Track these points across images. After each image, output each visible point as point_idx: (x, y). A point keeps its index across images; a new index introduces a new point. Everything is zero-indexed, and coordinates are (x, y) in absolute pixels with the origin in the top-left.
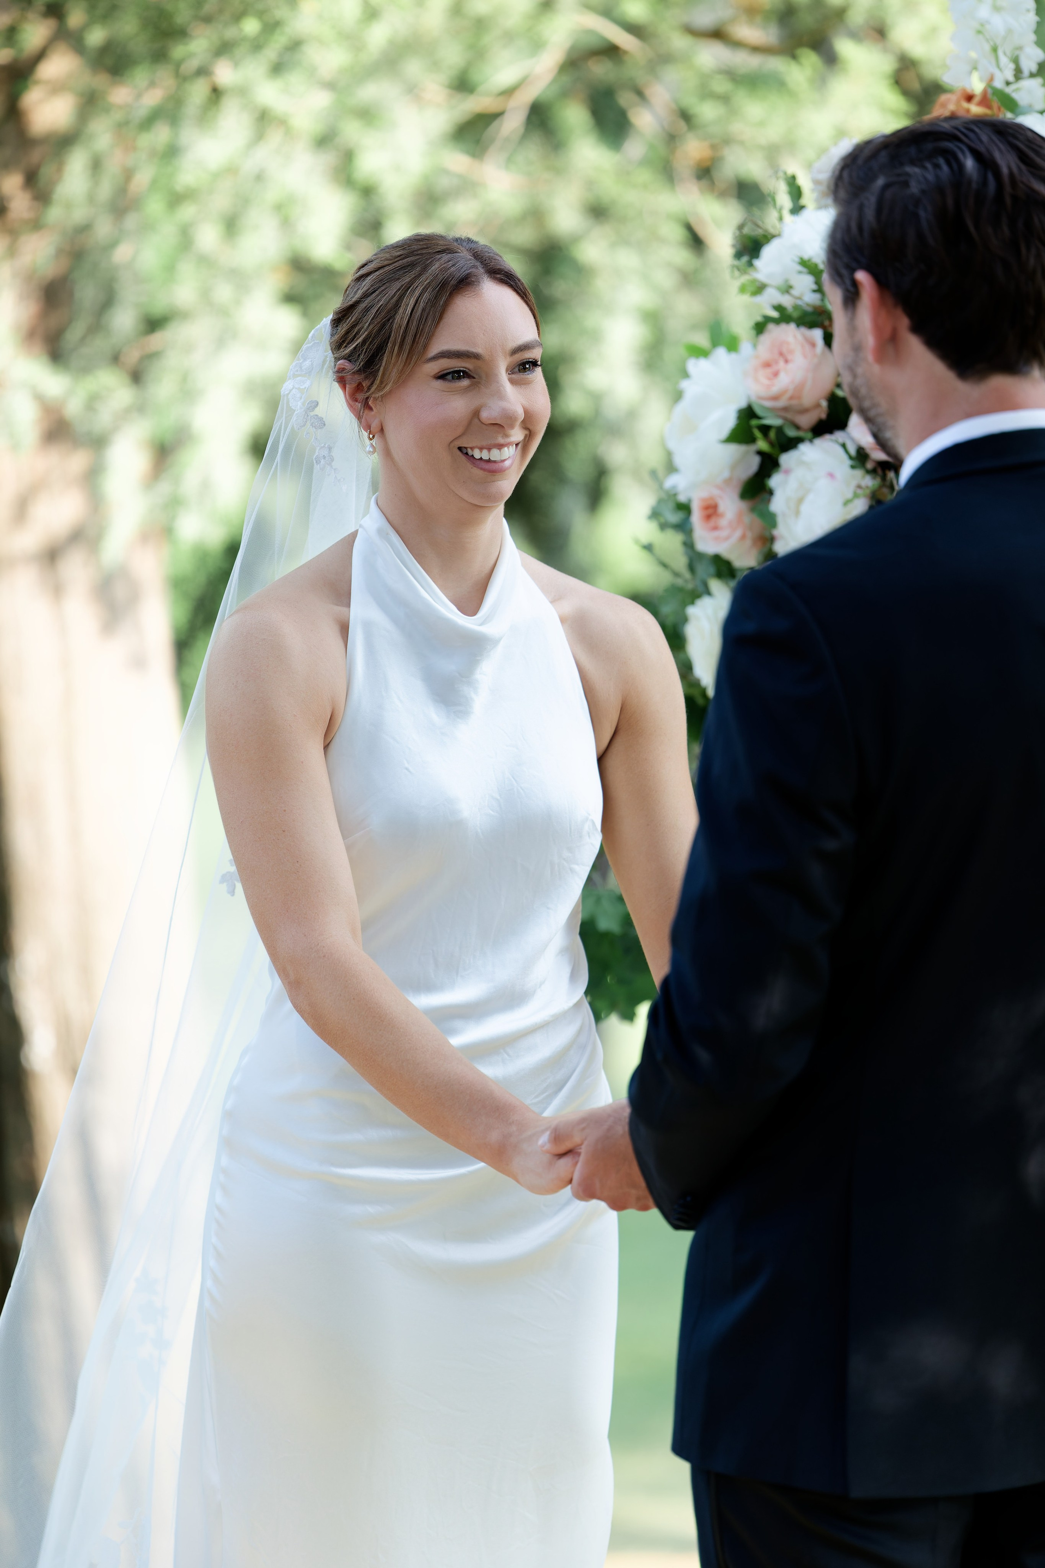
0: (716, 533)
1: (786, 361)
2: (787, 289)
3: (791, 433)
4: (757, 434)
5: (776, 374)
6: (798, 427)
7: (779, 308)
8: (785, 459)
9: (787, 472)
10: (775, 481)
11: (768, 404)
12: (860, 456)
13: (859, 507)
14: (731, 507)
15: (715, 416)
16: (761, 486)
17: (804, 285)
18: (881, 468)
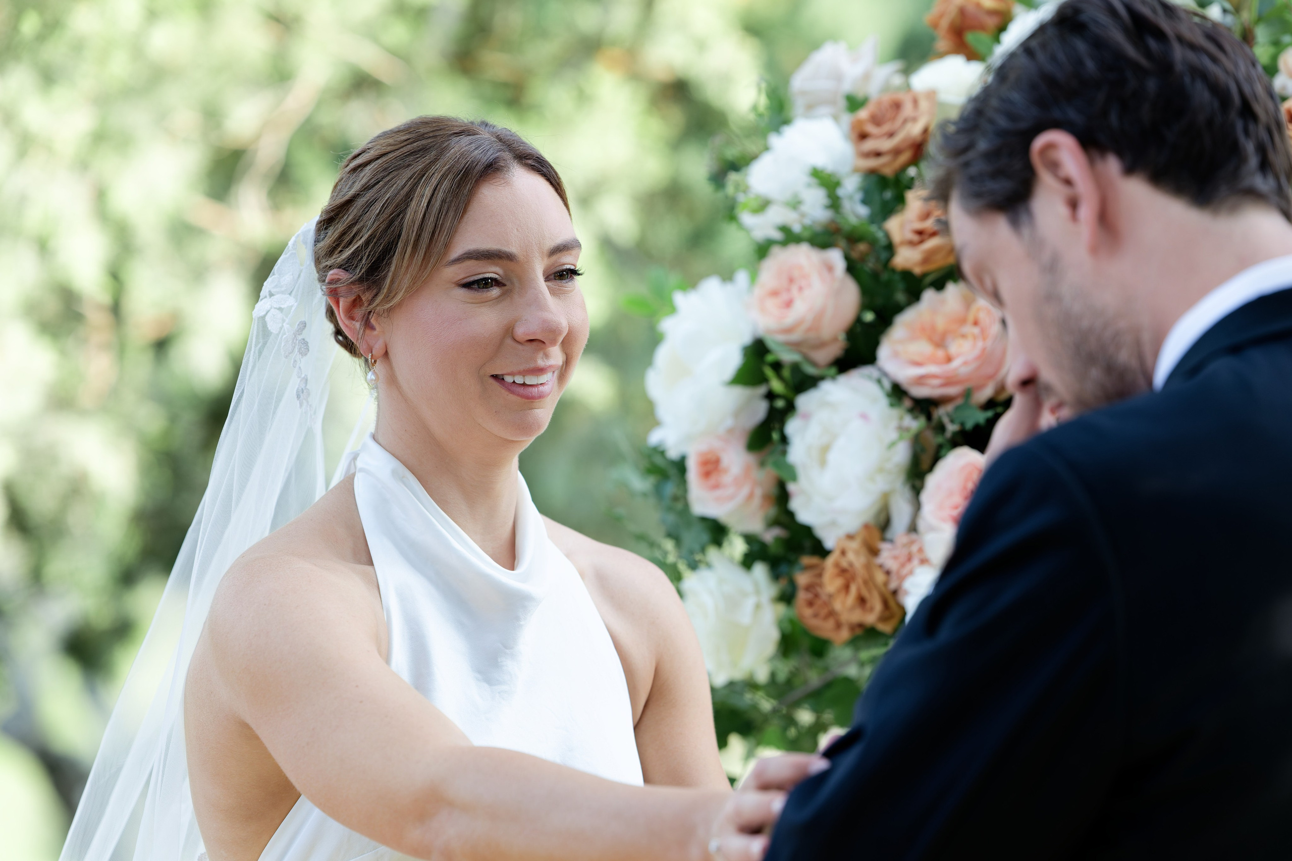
0: (718, 493)
1: (801, 289)
2: (795, 204)
3: (810, 370)
4: (769, 372)
5: (789, 304)
6: (814, 364)
8: (804, 401)
9: (807, 417)
10: (792, 427)
11: (781, 338)
12: (897, 392)
13: (901, 454)
14: (736, 460)
15: (714, 356)
16: (769, 436)
17: (814, 200)
18: (924, 407)
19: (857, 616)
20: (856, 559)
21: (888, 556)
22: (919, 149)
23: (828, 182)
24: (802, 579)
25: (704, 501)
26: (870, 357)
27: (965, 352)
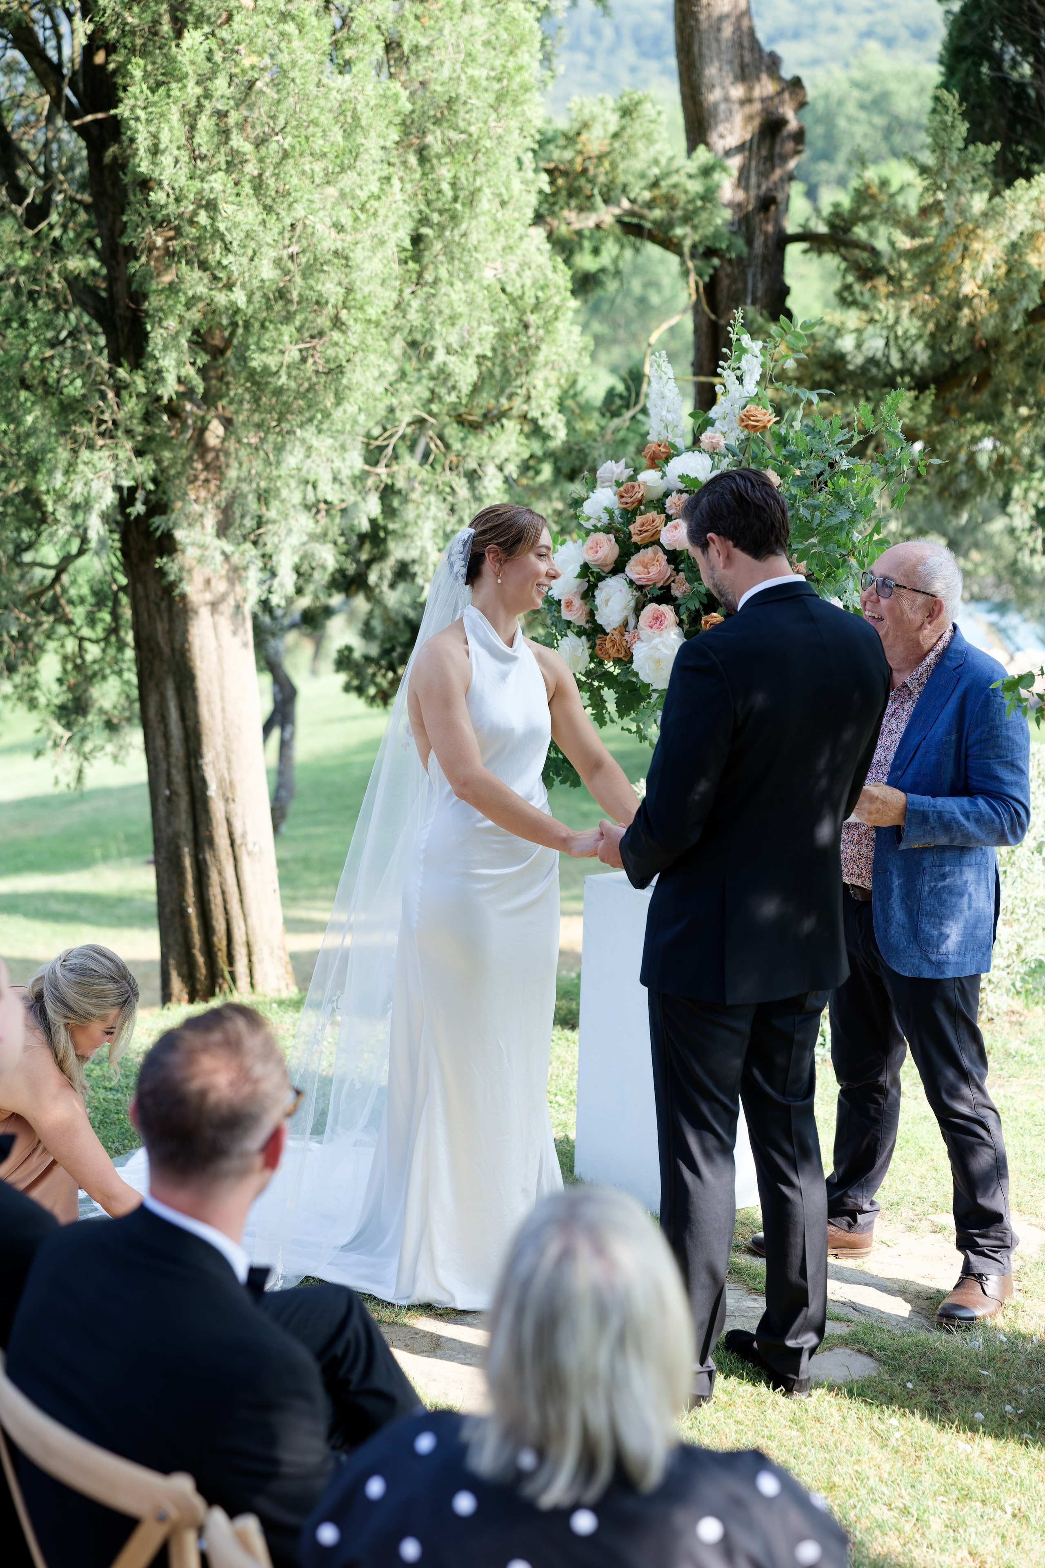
0: (571, 612)
1: (600, 547)
2: (599, 519)
4: (589, 574)
5: (596, 552)
6: (604, 572)
7: (595, 526)
8: (601, 584)
9: (602, 589)
10: (596, 593)
11: (593, 563)
12: (631, 583)
13: (632, 604)
14: (577, 602)
15: (571, 567)
16: (588, 594)
17: (605, 519)
18: (640, 588)
20: (617, 637)
21: (627, 637)
22: (640, 502)
23: (609, 512)
24: (598, 642)
25: (566, 615)
26: (622, 570)
27: (654, 571)
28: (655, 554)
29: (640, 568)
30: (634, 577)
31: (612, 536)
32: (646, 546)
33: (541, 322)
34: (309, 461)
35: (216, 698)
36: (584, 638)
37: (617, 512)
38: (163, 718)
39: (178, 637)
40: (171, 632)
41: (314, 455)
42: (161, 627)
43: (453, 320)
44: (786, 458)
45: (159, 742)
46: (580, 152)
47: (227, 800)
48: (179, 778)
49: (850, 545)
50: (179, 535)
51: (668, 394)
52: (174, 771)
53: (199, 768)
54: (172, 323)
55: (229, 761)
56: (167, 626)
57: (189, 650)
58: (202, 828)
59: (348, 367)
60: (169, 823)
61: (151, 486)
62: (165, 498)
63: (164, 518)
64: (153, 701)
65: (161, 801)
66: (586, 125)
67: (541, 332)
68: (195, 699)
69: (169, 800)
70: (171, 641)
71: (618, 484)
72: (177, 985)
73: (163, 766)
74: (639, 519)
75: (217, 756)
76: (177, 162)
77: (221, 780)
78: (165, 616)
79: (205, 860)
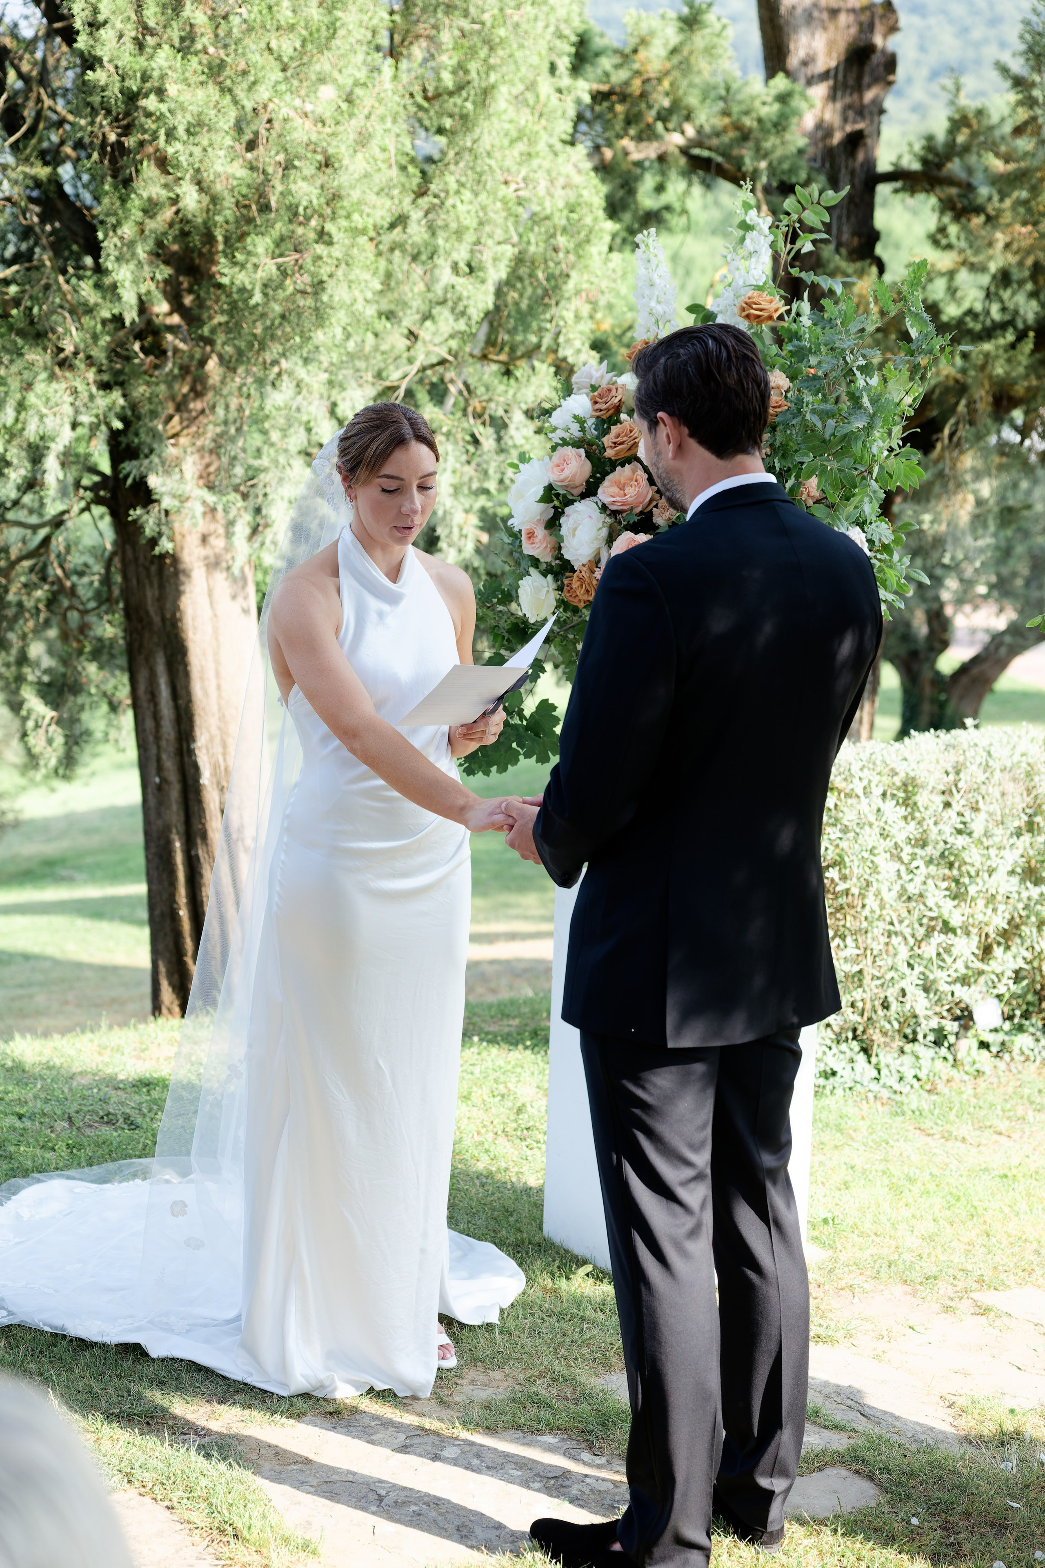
0: (535, 545)
1: (568, 464)
2: (567, 430)
3: (571, 498)
4: (554, 498)
5: (563, 470)
6: (573, 495)
7: (562, 439)
8: (567, 510)
9: (569, 516)
10: (563, 520)
11: (559, 484)
12: (604, 508)
13: (604, 532)
14: (541, 532)
15: (533, 490)
16: (553, 524)
17: (575, 428)
18: (614, 514)
19: (585, 597)
20: (586, 574)
22: (618, 409)
23: (581, 421)
24: (566, 582)
25: (528, 549)
26: (595, 494)
27: (631, 493)
28: (634, 471)
29: (615, 490)
30: (607, 500)
31: (582, 451)
32: (623, 466)
33: (571, 246)
34: (300, 398)
35: (210, 673)
36: (550, 577)
37: (590, 423)
38: (153, 696)
39: (168, 605)
40: (161, 599)
41: (304, 391)
42: (151, 594)
43: (459, 234)
44: (792, 354)
45: (149, 724)
46: (638, 73)
47: (222, 789)
48: (170, 764)
49: (867, 458)
50: (153, 481)
51: (657, 281)
52: (164, 757)
53: (191, 753)
54: (128, 230)
55: (224, 746)
56: (157, 593)
57: (180, 620)
58: (195, 821)
59: (330, 285)
60: (159, 814)
61: (118, 425)
62: (136, 440)
63: (135, 463)
64: (143, 675)
65: (150, 790)
66: (643, 42)
67: (572, 257)
68: (187, 674)
69: (159, 788)
70: (162, 610)
71: (594, 388)
72: (167, 994)
73: (153, 750)
74: (615, 429)
75: (212, 739)
76: (121, 36)
77: (215, 767)
78: (155, 581)
79: (197, 856)
